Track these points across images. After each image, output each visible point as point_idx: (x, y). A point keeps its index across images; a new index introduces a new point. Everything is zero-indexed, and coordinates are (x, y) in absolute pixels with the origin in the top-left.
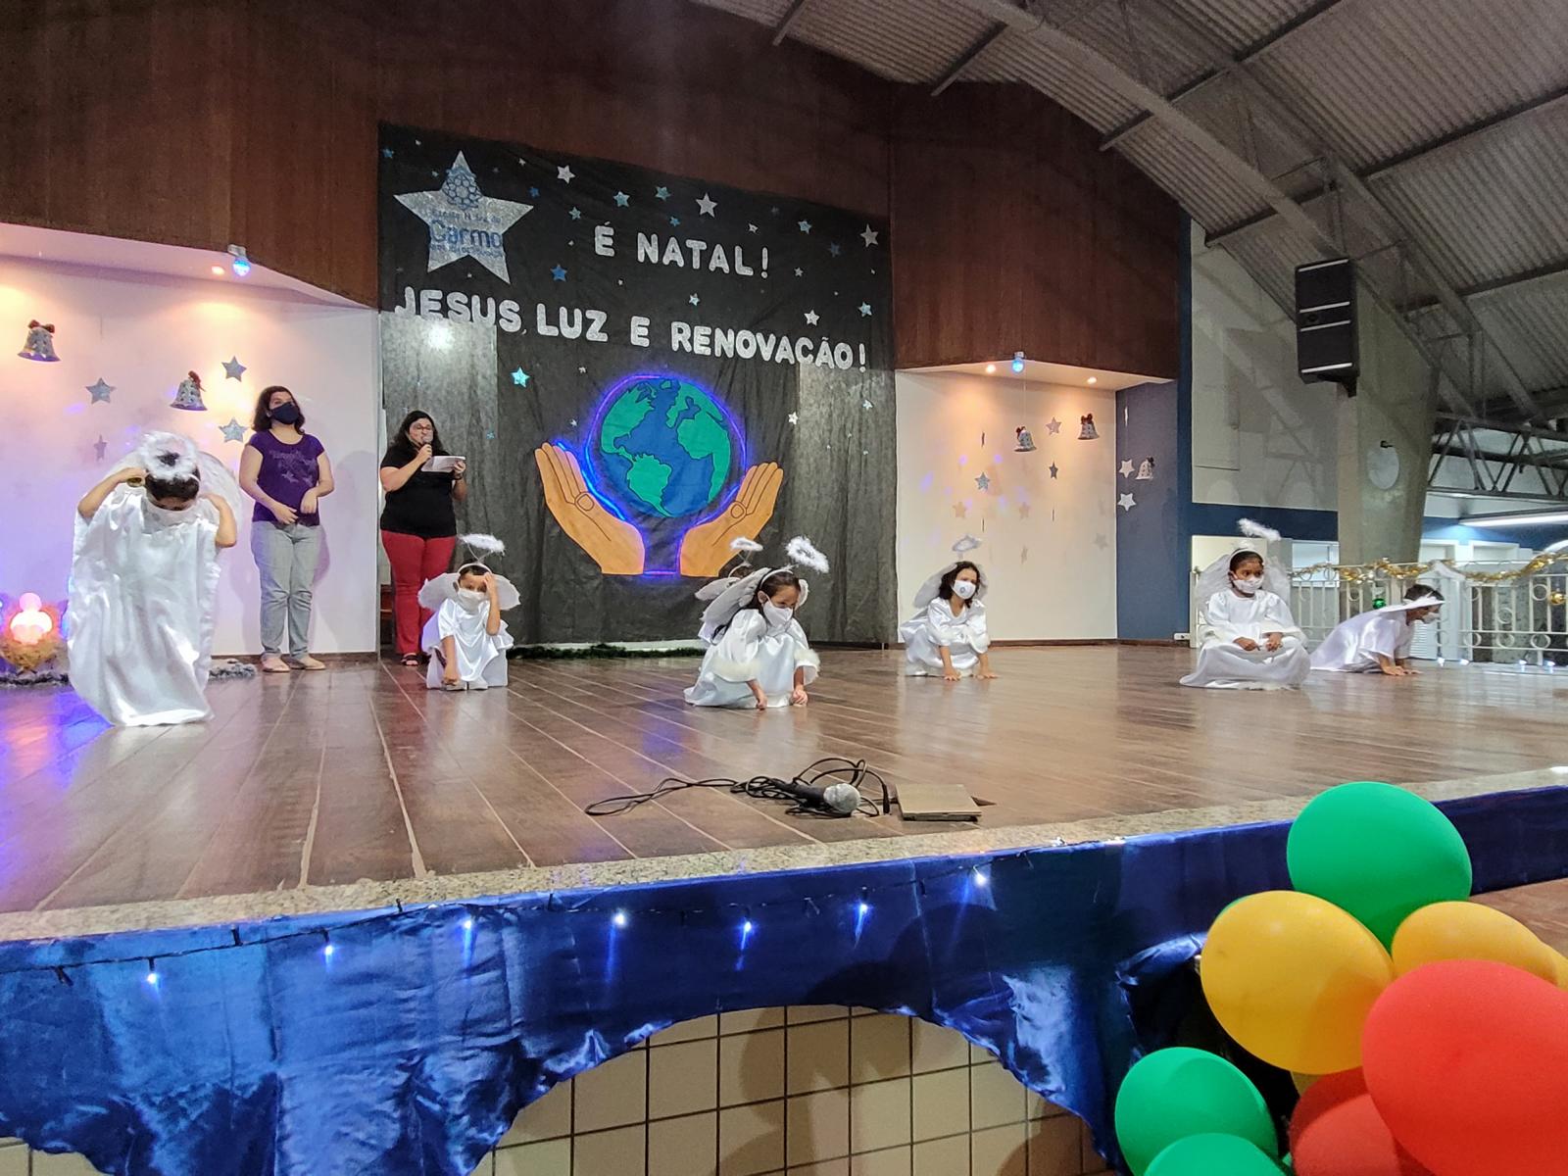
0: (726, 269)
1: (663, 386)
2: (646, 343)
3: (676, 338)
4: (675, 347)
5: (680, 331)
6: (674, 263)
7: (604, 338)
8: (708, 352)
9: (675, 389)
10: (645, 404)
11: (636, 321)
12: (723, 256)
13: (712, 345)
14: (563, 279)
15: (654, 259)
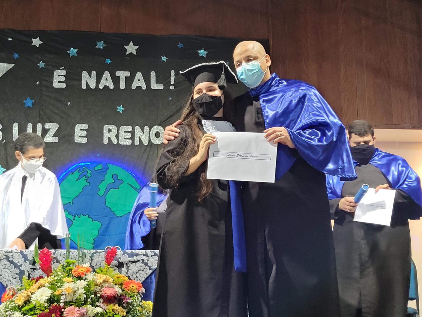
0: (144, 87)
1: (96, 169)
2: (85, 140)
3: (106, 135)
4: (106, 141)
5: (109, 131)
6: (106, 87)
7: (56, 140)
8: (129, 142)
9: (105, 170)
10: (83, 182)
11: (78, 127)
12: (142, 79)
13: (132, 138)
14: (31, 105)
15: (93, 86)
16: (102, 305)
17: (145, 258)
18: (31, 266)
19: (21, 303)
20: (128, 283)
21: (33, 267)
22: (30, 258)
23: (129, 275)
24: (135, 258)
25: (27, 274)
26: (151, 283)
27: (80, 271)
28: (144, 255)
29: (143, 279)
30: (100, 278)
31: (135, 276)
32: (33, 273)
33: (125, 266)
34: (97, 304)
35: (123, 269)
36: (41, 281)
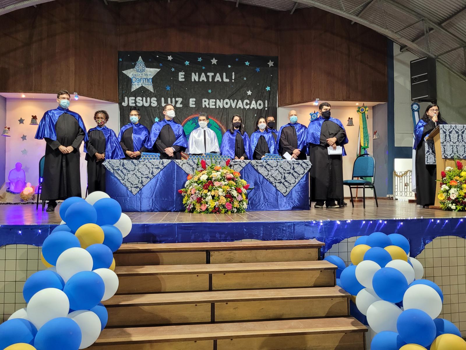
2: (194, 106)
3: (204, 104)
4: (203, 106)
5: (205, 101)
6: (203, 81)
7: (181, 106)
11: (191, 100)
14: (169, 90)
15: (197, 80)
16: (227, 181)
17: (240, 163)
18: (197, 166)
19: (196, 180)
20: (235, 173)
21: (198, 166)
22: (196, 163)
23: (234, 169)
24: (236, 163)
25: (195, 169)
26: (243, 173)
27: (217, 168)
28: (239, 162)
29: (239, 171)
30: (225, 171)
31: (236, 170)
32: (198, 169)
33: (232, 166)
34: (225, 181)
35: (232, 167)
36: (203, 172)
